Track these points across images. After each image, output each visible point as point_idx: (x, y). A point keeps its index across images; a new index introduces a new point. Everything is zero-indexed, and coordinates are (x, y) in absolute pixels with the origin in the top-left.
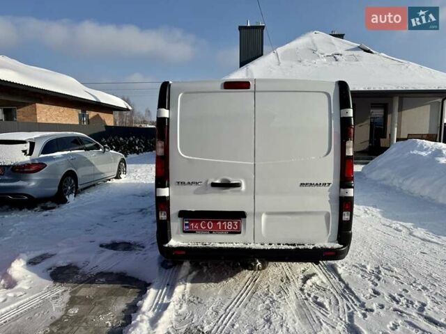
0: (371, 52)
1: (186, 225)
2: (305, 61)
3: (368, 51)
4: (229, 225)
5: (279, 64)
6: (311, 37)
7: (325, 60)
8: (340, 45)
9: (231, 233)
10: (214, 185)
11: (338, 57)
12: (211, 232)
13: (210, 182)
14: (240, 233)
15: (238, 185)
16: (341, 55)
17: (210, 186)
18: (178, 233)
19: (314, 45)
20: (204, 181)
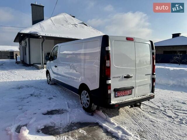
0: (87, 26)
1: (117, 94)
2: (65, 25)
3: (86, 25)
4: (129, 92)
5: (54, 25)
6: (64, 15)
7: (72, 26)
8: (76, 21)
9: (129, 95)
10: (125, 77)
11: (76, 25)
12: (124, 96)
13: (124, 76)
14: (131, 94)
15: (132, 77)
16: (77, 25)
17: (124, 78)
18: (113, 98)
19: (66, 19)
20: (122, 76)
